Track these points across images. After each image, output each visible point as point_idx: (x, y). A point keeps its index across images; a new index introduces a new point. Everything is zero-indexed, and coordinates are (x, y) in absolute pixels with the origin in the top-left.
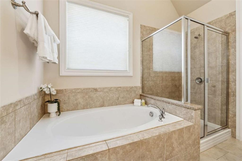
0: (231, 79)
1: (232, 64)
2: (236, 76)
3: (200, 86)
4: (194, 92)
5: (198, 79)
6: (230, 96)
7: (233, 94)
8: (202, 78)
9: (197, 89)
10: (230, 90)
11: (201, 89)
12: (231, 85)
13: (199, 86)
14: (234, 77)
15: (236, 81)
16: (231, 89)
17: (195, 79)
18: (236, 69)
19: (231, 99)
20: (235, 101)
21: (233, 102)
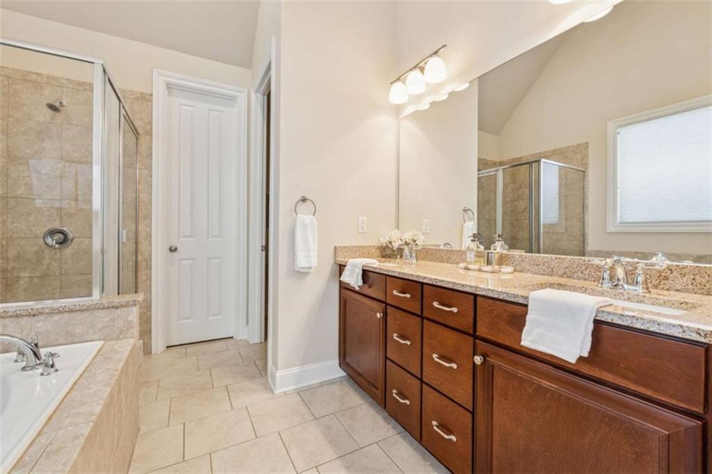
0: (142, 235)
1: (144, 202)
2: (151, 228)
3: (61, 254)
4: (38, 274)
5: (52, 233)
6: (139, 270)
7: (147, 265)
8: (65, 229)
9: (50, 264)
10: (140, 258)
11: (65, 263)
12: (143, 245)
13: (55, 253)
14: (148, 230)
15: (151, 236)
16: (141, 254)
17: (41, 235)
18: (151, 212)
19: (142, 275)
20: (150, 278)
21: (146, 280)
